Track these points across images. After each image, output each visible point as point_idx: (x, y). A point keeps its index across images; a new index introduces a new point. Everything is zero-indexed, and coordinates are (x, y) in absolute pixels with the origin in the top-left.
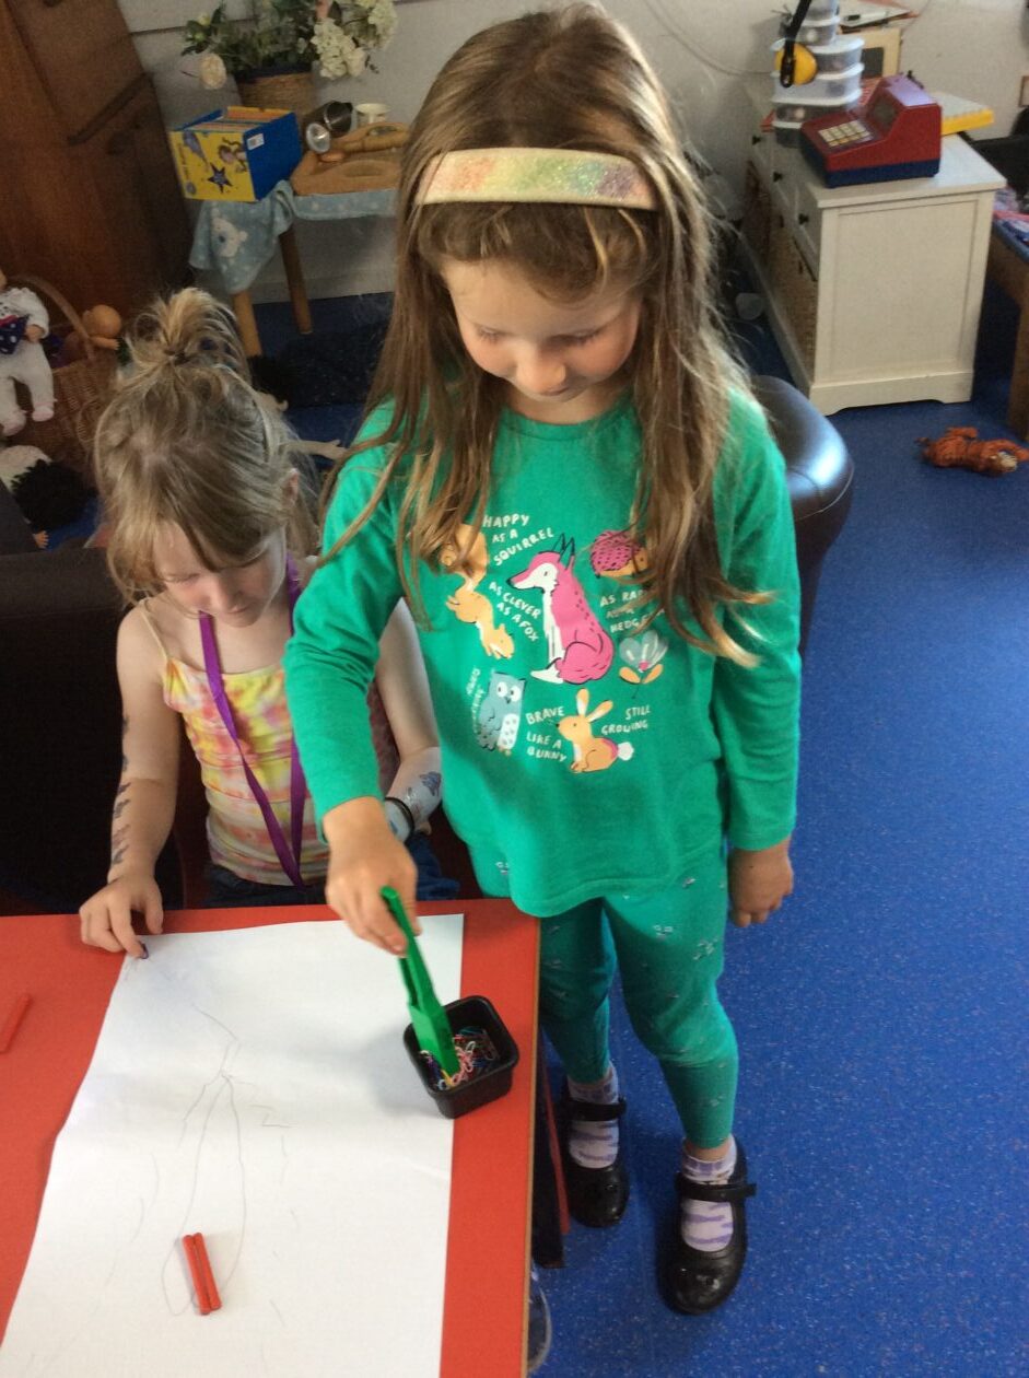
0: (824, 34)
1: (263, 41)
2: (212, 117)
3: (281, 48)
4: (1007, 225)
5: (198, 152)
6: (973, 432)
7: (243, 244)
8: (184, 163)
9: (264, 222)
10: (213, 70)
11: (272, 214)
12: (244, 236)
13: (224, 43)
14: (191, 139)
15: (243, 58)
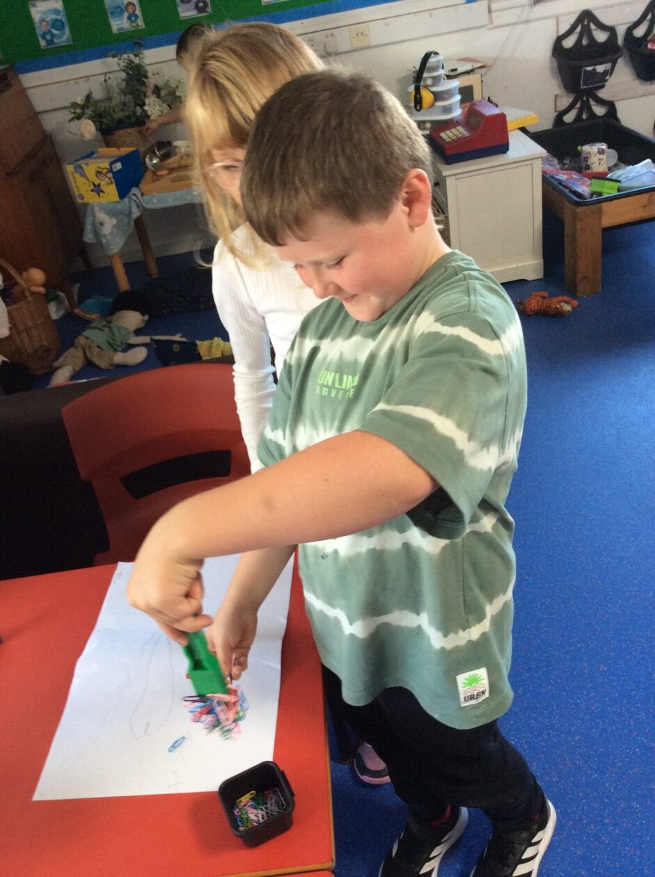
0: (436, 80)
1: (116, 110)
2: (90, 155)
3: (127, 113)
4: (552, 177)
5: (83, 175)
6: (546, 294)
7: (114, 226)
8: (75, 182)
9: (126, 212)
10: (88, 129)
11: (130, 208)
12: (114, 221)
13: (93, 114)
14: (79, 169)
15: (105, 121)
